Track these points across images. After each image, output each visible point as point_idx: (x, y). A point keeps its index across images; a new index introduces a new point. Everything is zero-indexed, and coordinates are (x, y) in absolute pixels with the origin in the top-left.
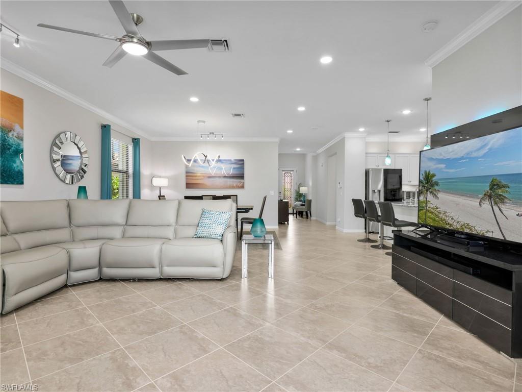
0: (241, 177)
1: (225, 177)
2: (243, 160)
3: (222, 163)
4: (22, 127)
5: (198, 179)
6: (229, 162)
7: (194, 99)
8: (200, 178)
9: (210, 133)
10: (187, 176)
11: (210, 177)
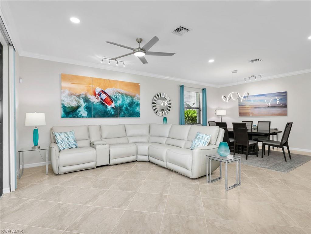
0: (285, 106)
1: (268, 107)
2: (286, 92)
3: (266, 96)
4: (139, 94)
5: (246, 110)
6: (271, 95)
7: (211, 61)
8: (249, 108)
9: (251, 76)
10: (239, 108)
11: (255, 108)
